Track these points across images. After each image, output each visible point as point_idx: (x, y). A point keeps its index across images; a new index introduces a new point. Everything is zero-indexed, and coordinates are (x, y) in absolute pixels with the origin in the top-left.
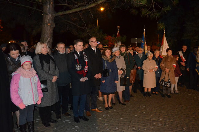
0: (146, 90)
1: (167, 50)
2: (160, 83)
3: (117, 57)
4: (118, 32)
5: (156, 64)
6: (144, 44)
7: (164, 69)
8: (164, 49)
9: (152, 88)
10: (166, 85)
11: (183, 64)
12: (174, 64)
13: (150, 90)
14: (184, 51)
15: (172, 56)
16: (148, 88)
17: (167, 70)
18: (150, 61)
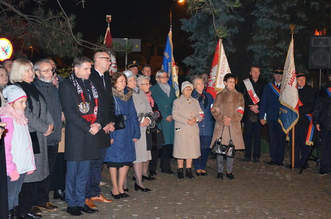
0: (181, 166)
1: (226, 78)
2: (211, 149)
3: (135, 91)
4: (108, 29)
5: (201, 107)
6: (170, 61)
7: (220, 117)
8: (219, 75)
9: (193, 160)
10: (224, 153)
11: (255, 108)
12: (241, 108)
13: (189, 165)
14: (256, 80)
15: (236, 91)
16: (185, 160)
17: (227, 120)
18: (188, 100)
